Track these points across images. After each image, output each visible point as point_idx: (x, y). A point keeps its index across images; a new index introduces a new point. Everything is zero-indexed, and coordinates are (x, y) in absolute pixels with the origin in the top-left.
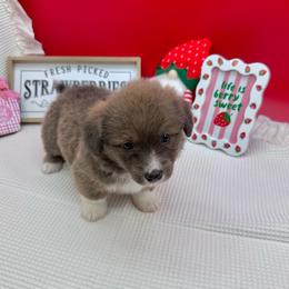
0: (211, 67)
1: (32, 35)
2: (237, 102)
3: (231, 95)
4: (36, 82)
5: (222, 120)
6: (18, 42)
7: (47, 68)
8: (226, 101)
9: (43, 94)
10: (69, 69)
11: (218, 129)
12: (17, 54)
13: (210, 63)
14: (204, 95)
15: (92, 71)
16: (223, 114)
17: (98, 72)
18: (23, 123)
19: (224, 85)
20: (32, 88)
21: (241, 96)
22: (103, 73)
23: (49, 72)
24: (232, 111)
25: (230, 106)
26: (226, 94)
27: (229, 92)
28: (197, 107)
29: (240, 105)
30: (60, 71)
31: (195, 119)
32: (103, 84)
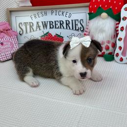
4: (26, 23)
7: (32, 14)
9: (30, 31)
10: (46, 14)
14: (124, 31)
15: (61, 13)
17: (65, 14)
20: (24, 27)
22: (68, 14)
23: (33, 17)
28: (120, 39)
30: (40, 15)
31: (120, 48)
32: (68, 22)
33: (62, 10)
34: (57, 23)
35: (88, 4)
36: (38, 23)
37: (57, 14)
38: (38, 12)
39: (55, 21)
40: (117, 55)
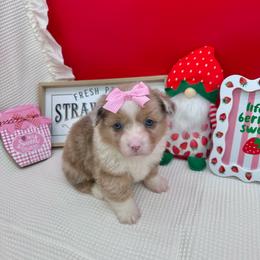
0: (232, 89)
1: (62, 61)
4: (66, 105)
5: (253, 147)
6: (49, 68)
7: (76, 91)
9: (73, 117)
10: (97, 91)
11: (249, 157)
12: (49, 80)
13: (230, 85)
16: (253, 139)
18: (53, 148)
19: (250, 107)
20: (63, 111)
23: (78, 96)
26: (254, 118)
28: (220, 135)
30: (89, 93)
31: (220, 149)
35: (164, 77)
36: (84, 104)
38: (85, 88)
40: (215, 161)
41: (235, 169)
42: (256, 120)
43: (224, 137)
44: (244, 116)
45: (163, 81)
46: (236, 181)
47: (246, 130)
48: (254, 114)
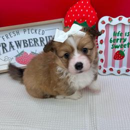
2: (126, 43)
3: (121, 39)
5: (119, 56)
8: (118, 44)
9: (4, 52)
10: (18, 33)
11: (117, 62)
14: (104, 43)
15: (33, 31)
16: (118, 52)
17: (37, 32)
19: (115, 34)
21: (128, 38)
22: (41, 31)
24: (124, 49)
25: (122, 46)
26: (118, 39)
27: (119, 37)
29: (128, 44)
30: (13, 35)
32: (42, 39)
33: (34, 28)
34: (31, 41)
36: (10, 43)
37: (30, 32)
38: (9, 32)
39: (29, 40)
41: (111, 70)
42: (119, 41)
43: (103, 53)
44: (112, 39)
45: (61, 22)
46: (113, 76)
47: (114, 47)
48: (118, 37)
